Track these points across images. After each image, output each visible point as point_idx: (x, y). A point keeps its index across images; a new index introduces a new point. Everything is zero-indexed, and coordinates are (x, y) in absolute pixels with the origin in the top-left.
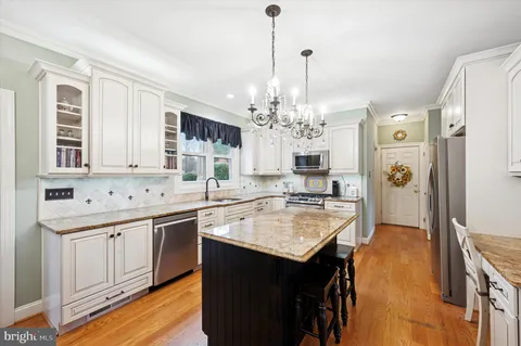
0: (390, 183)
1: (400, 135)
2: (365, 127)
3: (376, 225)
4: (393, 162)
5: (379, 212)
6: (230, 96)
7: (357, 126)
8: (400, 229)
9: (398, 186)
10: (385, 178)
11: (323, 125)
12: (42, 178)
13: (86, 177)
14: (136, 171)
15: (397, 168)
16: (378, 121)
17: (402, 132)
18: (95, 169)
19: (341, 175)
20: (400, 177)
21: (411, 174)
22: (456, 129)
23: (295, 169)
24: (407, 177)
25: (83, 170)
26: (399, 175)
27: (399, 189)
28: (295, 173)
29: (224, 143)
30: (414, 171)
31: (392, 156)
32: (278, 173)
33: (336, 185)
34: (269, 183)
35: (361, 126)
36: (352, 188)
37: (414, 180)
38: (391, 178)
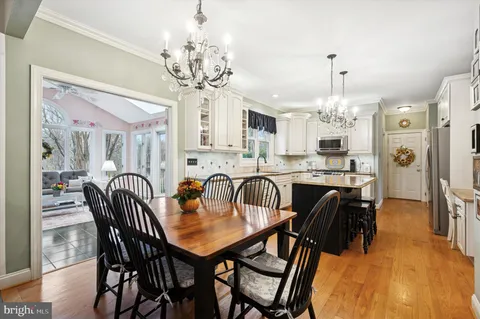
0: (396, 163)
1: (404, 123)
2: (377, 118)
3: (384, 199)
4: (399, 146)
5: (387, 188)
6: (275, 96)
7: (371, 118)
8: (404, 202)
9: (403, 165)
10: (391, 159)
11: (355, 120)
12: (187, 152)
13: (210, 151)
14: (231, 148)
15: (402, 151)
16: (386, 112)
17: (407, 121)
18: (216, 147)
19: (357, 155)
20: (405, 158)
21: (414, 156)
22: (445, 121)
23: (319, 150)
24: (411, 158)
25: (209, 147)
26: (403, 157)
27: (404, 169)
28: (319, 153)
29: (266, 130)
30: (417, 153)
31: (397, 141)
32: (304, 153)
33: (353, 163)
34: (294, 162)
35: (374, 117)
36: (366, 165)
37: (417, 161)
38: (396, 159)
